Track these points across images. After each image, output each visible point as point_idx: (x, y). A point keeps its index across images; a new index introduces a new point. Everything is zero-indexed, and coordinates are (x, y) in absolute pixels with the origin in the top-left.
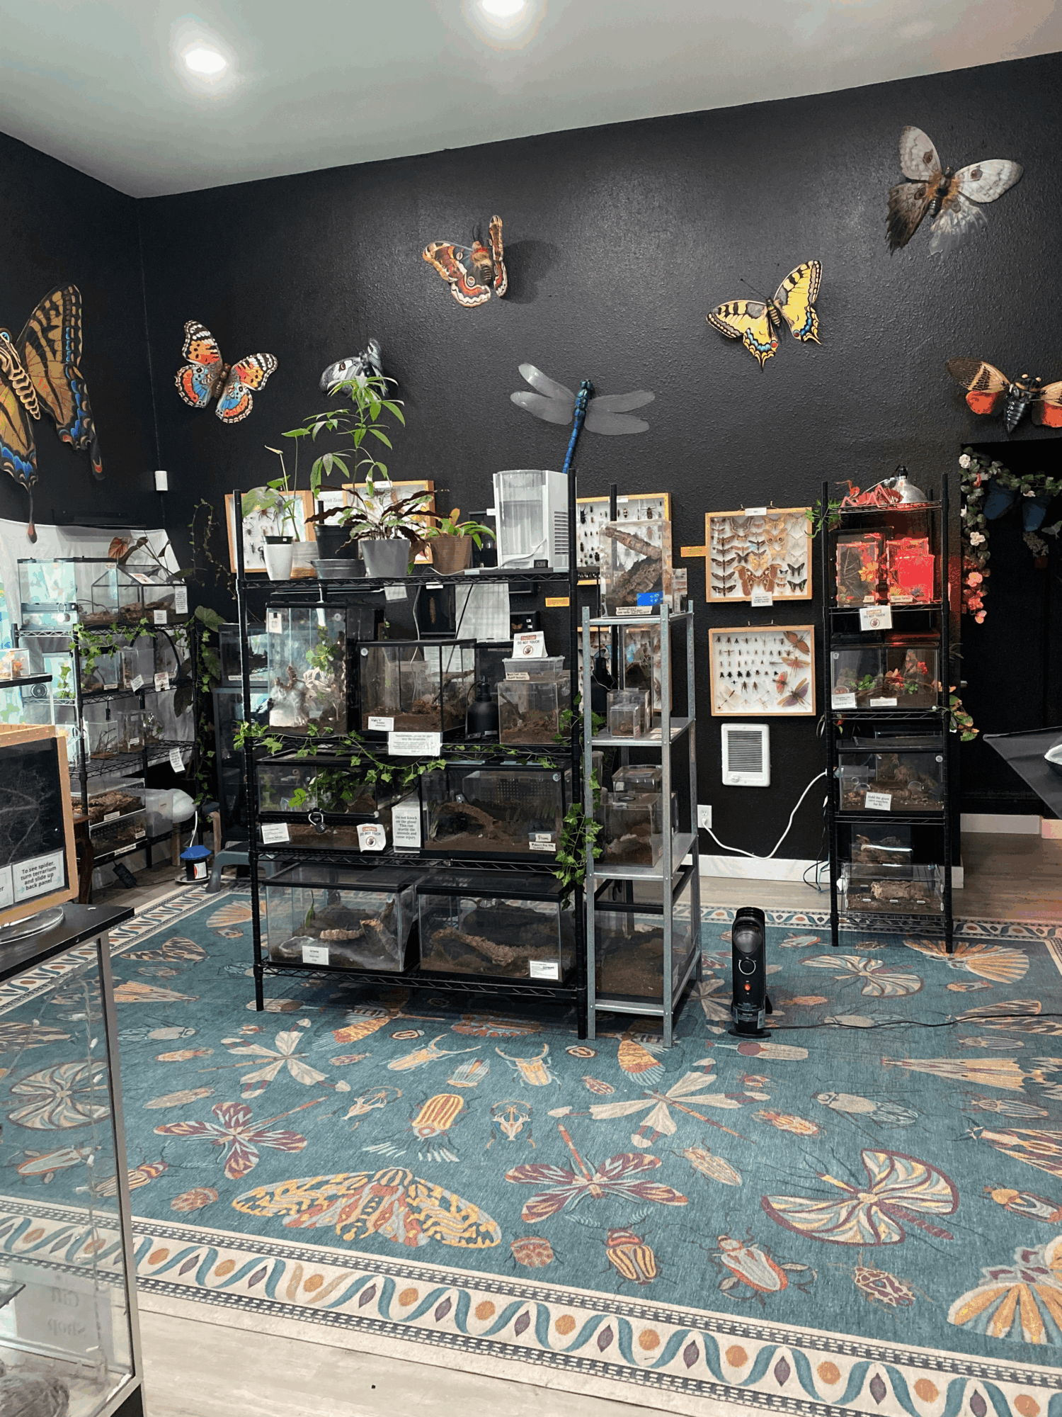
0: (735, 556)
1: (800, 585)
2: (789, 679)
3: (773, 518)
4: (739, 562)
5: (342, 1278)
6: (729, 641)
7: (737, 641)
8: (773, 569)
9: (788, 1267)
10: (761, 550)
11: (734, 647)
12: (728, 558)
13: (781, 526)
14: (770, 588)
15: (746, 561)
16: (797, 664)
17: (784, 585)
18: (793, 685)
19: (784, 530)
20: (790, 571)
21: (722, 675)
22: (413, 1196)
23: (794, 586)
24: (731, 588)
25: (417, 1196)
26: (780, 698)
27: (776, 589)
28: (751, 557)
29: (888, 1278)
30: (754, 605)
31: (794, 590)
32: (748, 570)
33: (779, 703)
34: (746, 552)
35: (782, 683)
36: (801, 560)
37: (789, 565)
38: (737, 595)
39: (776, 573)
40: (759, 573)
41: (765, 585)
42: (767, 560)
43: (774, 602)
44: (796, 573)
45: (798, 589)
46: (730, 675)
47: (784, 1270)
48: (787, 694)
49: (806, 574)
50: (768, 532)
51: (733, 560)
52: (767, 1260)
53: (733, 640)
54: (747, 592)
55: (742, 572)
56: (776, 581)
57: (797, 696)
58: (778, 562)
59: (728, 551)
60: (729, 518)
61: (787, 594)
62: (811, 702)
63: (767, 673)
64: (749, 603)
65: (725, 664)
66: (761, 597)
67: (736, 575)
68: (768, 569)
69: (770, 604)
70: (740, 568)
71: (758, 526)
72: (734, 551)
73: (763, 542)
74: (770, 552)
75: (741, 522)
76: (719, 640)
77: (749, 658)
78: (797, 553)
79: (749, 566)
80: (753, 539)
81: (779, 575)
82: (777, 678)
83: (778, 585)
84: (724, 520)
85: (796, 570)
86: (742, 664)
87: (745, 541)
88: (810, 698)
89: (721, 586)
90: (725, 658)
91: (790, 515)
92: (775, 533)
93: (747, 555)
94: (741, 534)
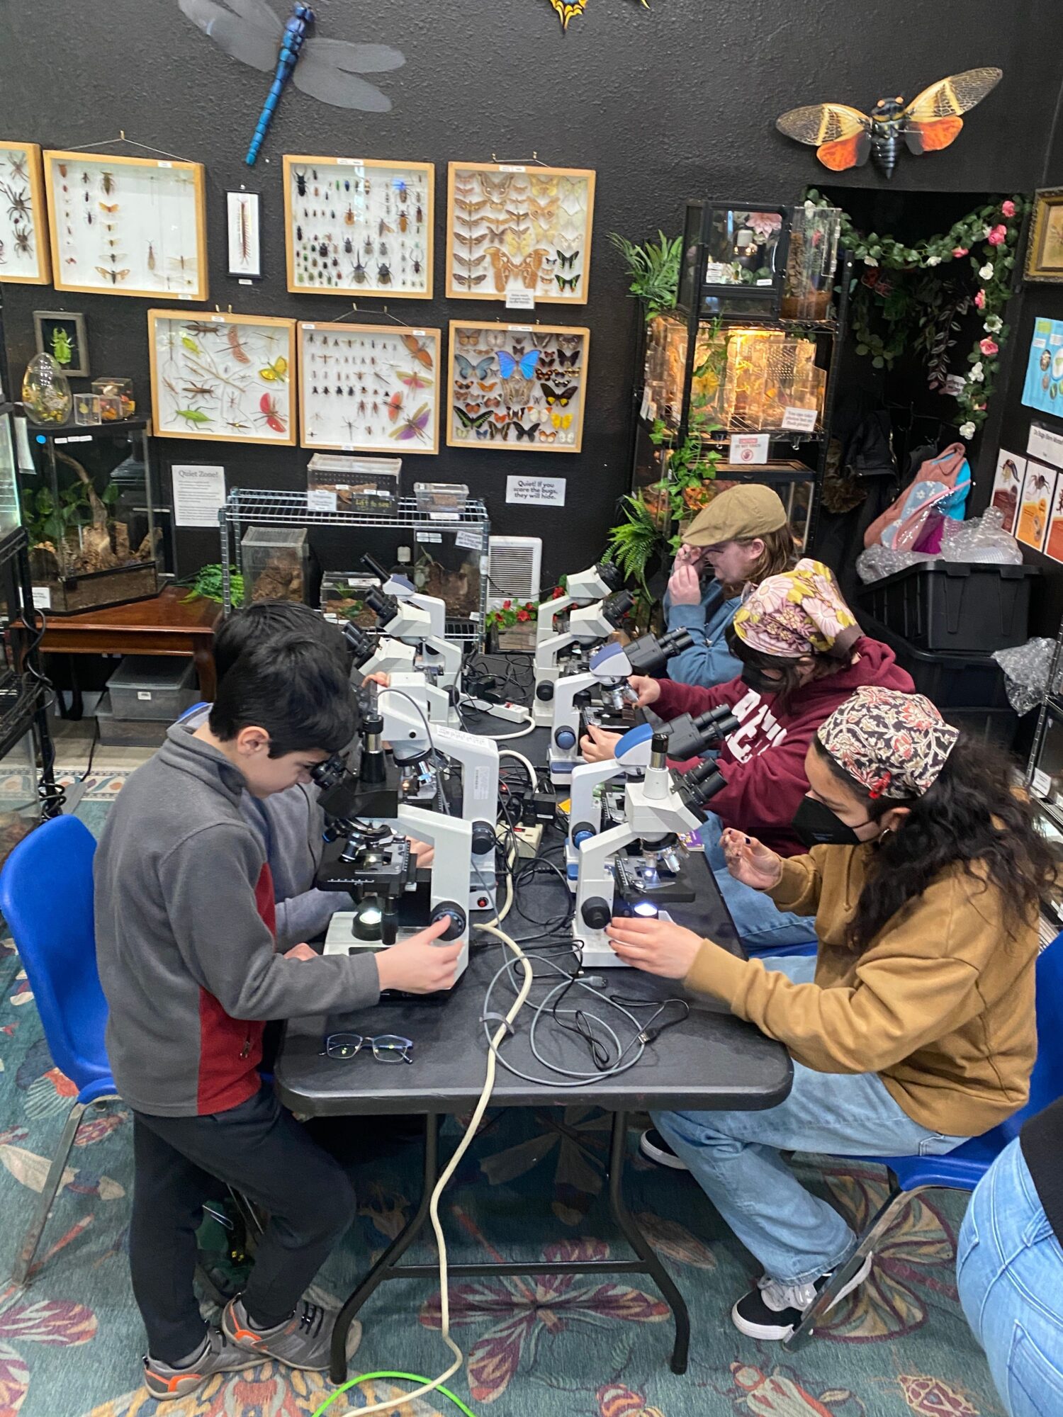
0: (486, 232)
1: (570, 282)
2: (404, 403)
3: (543, 179)
4: (492, 241)
6: (325, 341)
7: (336, 343)
8: (538, 255)
9: (827, 1397)
10: (522, 227)
11: (330, 350)
12: (477, 233)
13: (554, 192)
14: (531, 283)
15: (501, 241)
16: (414, 382)
17: (551, 281)
18: (409, 411)
19: (554, 201)
20: (559, 261)
21: (315, 391)
22: (304, 1393)
23: (564, 283)
24: (480, 279)
25: (309, 1392)
26: (391, 428)
27: (539, 284)
28: (509, 237)
29: (937, 1385)
30: (508, 306)
31: (562, 289)
32: (504, 255)
33: (391, 435)
34: (501, 228)
35: (396, 407)
36: (575, 246)
37: (559, 253)
38: (487, 291)
39: (540, 262)
40: (517, 261)
41: (525, 278)
42: (529, 244)
43: (537, 304)
44: (567, 264)
45: (567, 286)
46: (326, 391)
47: (826, 1404)
48: (402, 422)
49: (581, 267)
50: (532, 201)
51: (483, 237)
52: (800, 1392)
53: (331, 342)
54: (500, 287)
55: (496, 255)
56: (540, 274)
57: (413, 428)
58: (543, 246)
59: (476, 223)
60: (481, 174)
61: (554, 294)
62: (432, 436)
63: (376, 392)
64: (504, 302)
65: (320, 374)
66: (519, 295)
67: (488, 259)
68: (530, 256)
69: (531, 306)
70: (492, 250)
71: (520, 190)
72: (485, 224)
73: (526, 215)
74: (534, 228)
75: (496, 180)
76: (311, 339)
77: (352, 369)
78: (570, 235)
79: (504, 249)
80: (511, 208)
81: (545, 265)
82: (389, 400)
83: (543, 279)
84: (472, 175)
85: (567, 261)
86: (343, 377)
87: (500, 211)
88: (431, 429)
89: (465, 274)
90: (319, 365)
91: (566, 179)
92: (543, 202)
93: (503, 232)
94: (496, 199)
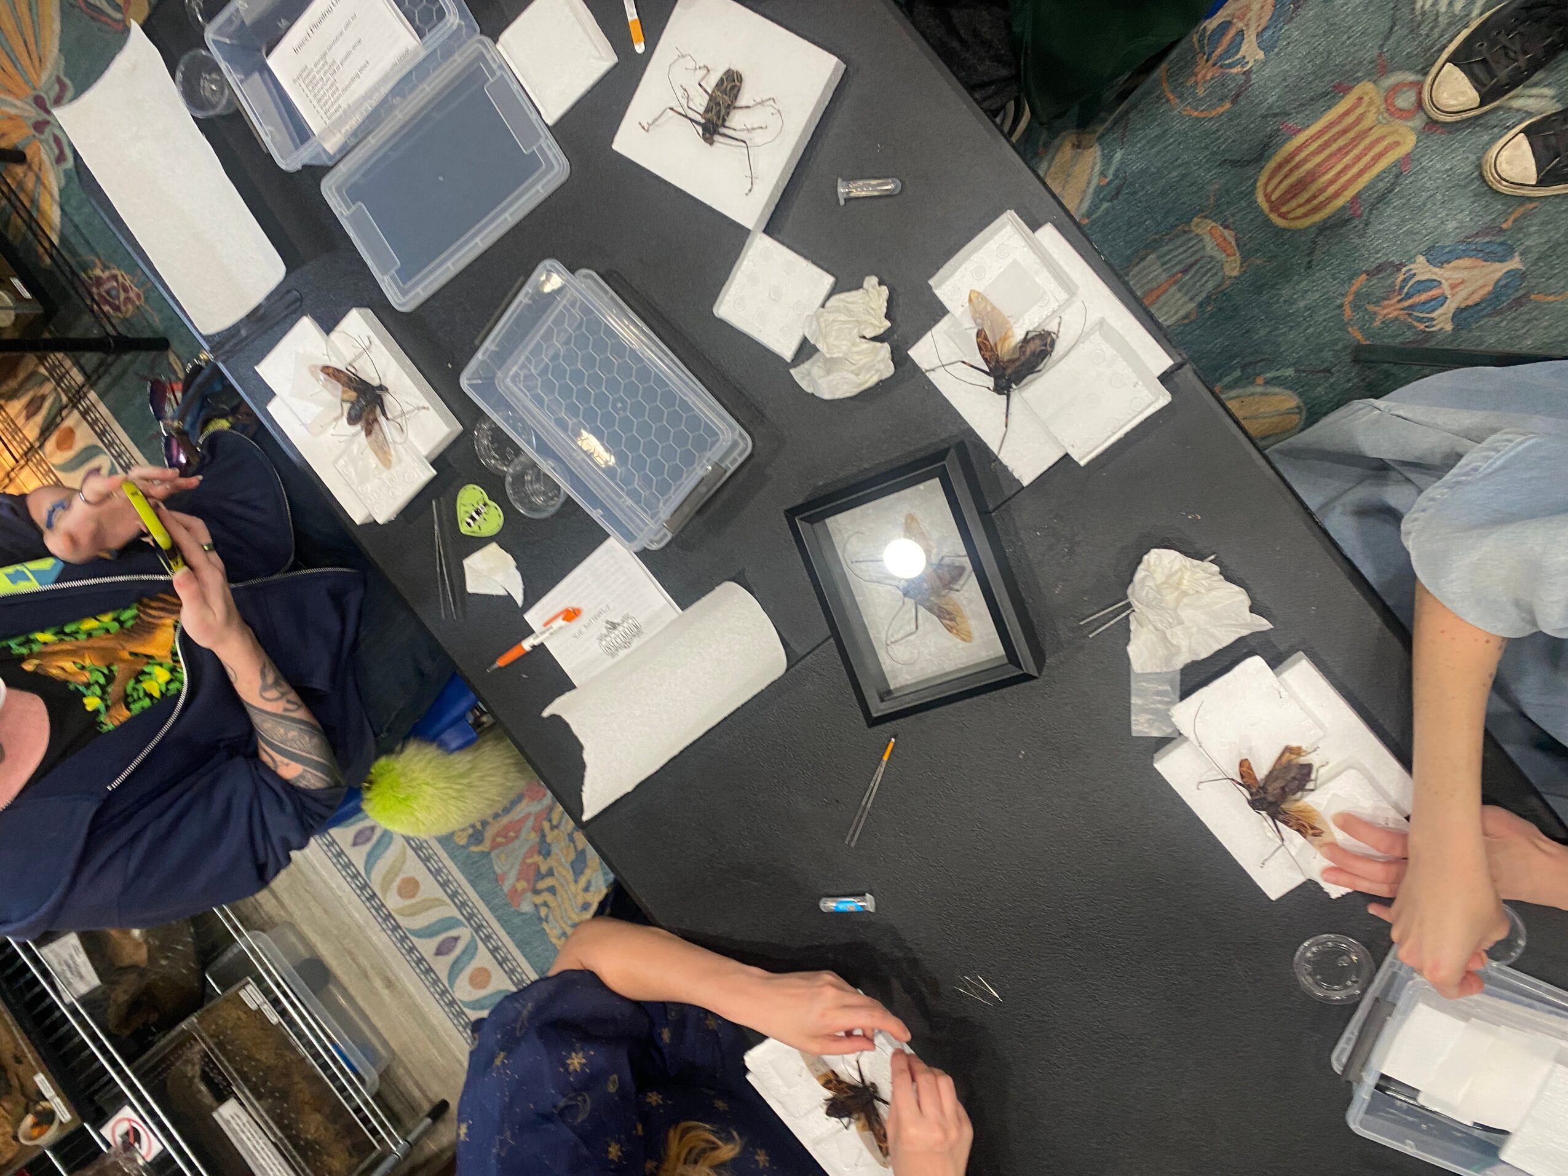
5: (437, 902)
